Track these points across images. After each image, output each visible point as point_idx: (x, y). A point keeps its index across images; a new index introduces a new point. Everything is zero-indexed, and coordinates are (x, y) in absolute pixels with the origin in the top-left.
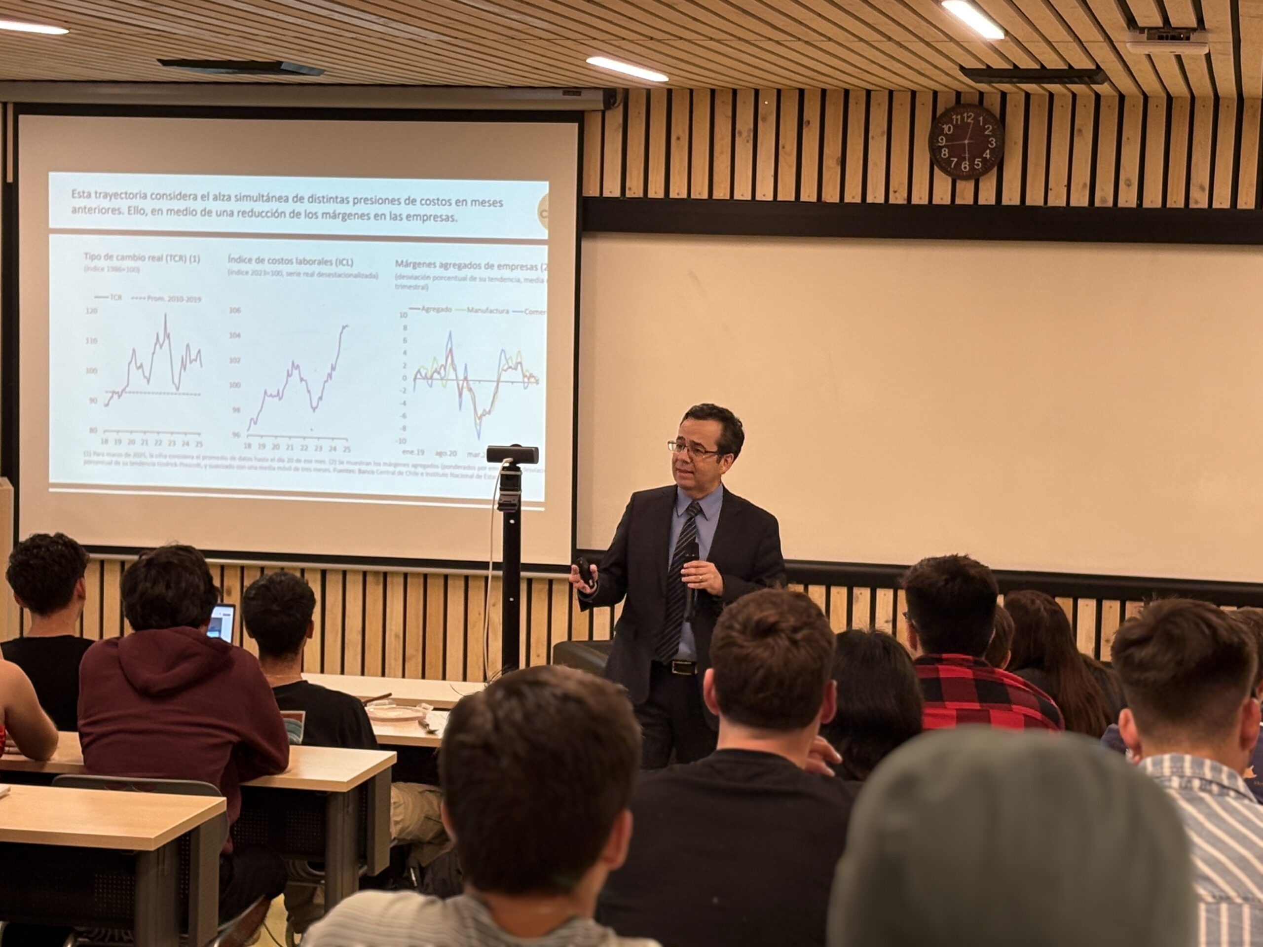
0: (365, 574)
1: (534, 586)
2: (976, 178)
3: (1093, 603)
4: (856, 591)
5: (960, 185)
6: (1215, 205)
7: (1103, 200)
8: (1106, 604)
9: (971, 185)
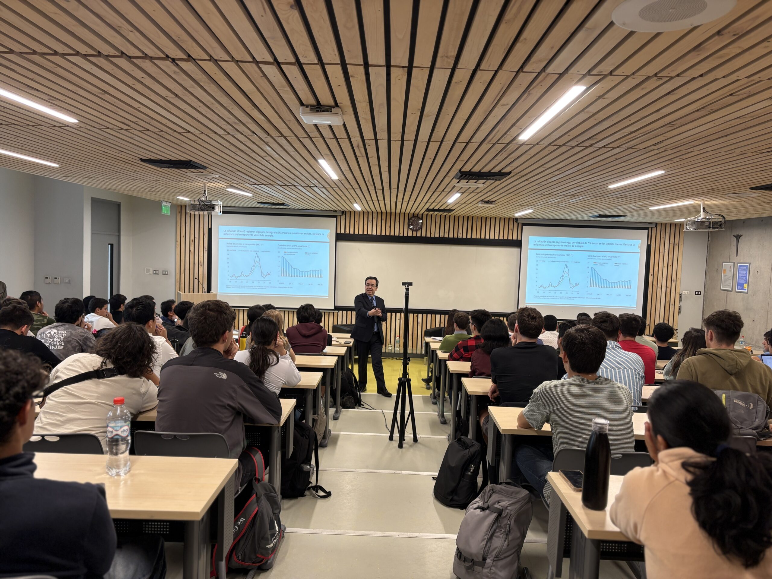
0: (289, 311)
1: (326, 314)
2: (417, 231)
3: (439, 315)
4: (393, 314)
5: (414, 232)
6: (463, 237)
7: (442, 236)
8: (442, 315)
9: (416, 232)
